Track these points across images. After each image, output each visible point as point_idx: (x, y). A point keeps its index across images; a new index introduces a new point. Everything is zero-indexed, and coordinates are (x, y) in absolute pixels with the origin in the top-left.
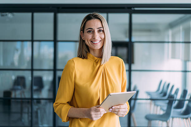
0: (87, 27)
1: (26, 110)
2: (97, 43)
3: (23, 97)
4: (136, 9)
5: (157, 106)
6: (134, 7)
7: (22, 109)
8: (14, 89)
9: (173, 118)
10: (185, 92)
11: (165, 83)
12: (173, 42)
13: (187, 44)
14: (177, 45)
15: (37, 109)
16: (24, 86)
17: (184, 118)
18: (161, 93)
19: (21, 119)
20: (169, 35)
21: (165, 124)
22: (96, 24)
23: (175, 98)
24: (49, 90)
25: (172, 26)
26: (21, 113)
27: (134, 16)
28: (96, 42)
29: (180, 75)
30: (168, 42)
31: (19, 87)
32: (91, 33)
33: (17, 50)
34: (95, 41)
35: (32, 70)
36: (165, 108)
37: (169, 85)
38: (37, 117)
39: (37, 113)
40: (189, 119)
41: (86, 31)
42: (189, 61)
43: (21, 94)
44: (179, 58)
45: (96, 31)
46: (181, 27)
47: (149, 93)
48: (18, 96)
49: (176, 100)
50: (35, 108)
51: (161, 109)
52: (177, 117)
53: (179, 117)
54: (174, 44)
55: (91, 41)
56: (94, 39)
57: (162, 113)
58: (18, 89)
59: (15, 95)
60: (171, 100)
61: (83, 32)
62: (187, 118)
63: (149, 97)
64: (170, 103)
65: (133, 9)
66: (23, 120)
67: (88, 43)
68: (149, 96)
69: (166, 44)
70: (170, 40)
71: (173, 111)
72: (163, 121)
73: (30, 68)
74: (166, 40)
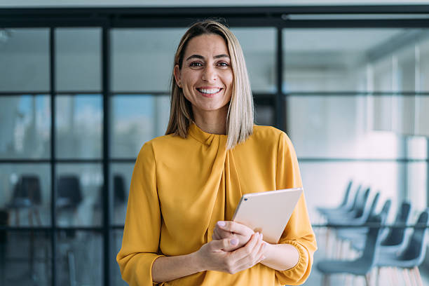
0: (190, 52)
1: (41, 254)
2: (210, 94)
3: (35, 224)
4: (293, 17)
5: (343, 239)
6: (287, 14)
7: (32, 252)
8: (14, 206)
9: (379, 267)
10: (405, 208)
11: (360, 187)
12: (377, 94)
13: (408, 99)
14: (385, 99)
15: (68, 252)
16: (37, 198)
17: (404, 268)
18: (351, 210)
19: (30, 274)
20: (367, 78)
21: (360, 281)
22: (212, 46)
23: (382, 223)
24: (95, 208)
25: (373, 56)
26: (32, 260)
27: (288, 34)
28: (208, 91)
29: (392, 170)
30: (366, 94)
31: (27, 202)
32: (198, 68)
33: (21, 116)
34: (207, 88)
35: (53, 161)
36: (361, 244)
37: (367, 192)
38: (67, 269)
39: (67, 259)
40: (417, 269)
41: (186, 63)
42: (412, 135)
43: (30, 217)
44: (390, 130)
45: (211, 62)
46: (394, 60)
47: (323, 212)
48: (24, 223)
49: (384, 227)
50: (63, 247)
51: (352, 247)
52: (387, 265)
53: (393, 266)
54: (378, 98)
55: (198, 89)
56: (206, 81)
57: (353, 256)
58: (23, 206)
59: (17, 221)
60: (373, 226)
61: (180, 68)
62: (411, 268)
63: (323, 221)
64: (372, 234)
65: (284, 17)
66: (35, 278)
67: (190, 93)
68: (323, 218)
69: (360, 99)
70: (370, 88)
71: (380, 252)
72: (357, 274)
73: (48, 156)
74: (361, 89)
